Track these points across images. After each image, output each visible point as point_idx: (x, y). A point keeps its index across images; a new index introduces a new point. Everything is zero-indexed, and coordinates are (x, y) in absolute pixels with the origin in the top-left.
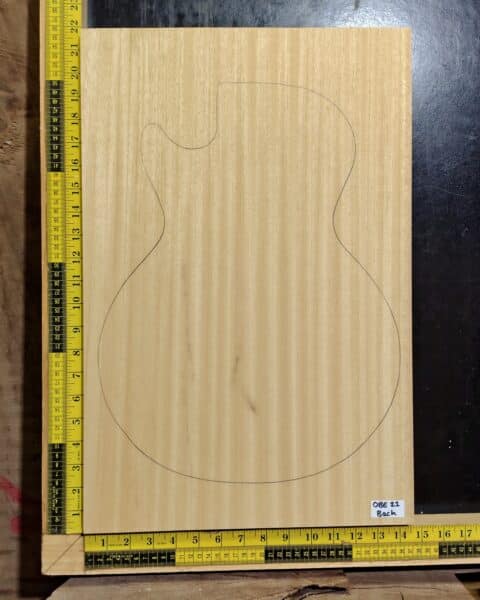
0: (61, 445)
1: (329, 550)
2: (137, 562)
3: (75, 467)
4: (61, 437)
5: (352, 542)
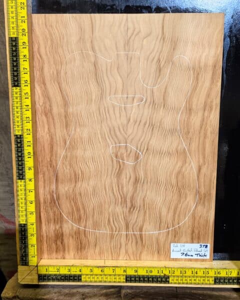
0: (25, 224)
1: (157, 278)
2: (63, 279)
3: (32, 235)
4: (25, 220)
5: (170, 275)
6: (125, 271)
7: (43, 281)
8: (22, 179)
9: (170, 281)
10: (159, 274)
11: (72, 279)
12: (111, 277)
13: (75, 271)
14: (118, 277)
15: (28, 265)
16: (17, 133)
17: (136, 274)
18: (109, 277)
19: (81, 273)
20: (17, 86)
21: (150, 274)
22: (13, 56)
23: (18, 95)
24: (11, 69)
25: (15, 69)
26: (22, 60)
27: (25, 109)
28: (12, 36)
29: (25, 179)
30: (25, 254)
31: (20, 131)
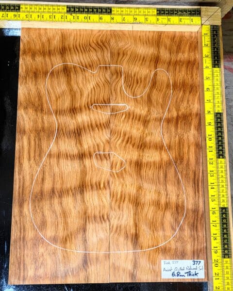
0: (215, 67)
1: (79, 11)
2: (175, 11)
3: (207, 56)
4: (215, 71)
5: (66, 15)
6: (113, 19)
7: (195, 9)
8: (217, 113)
9: (65, 8)
10: (78, 15)
11: (167, 11)
12: (126, 13)
13: (163, 19)
14: (120, 13)
15: (211, 25)
16: (223, 160)
17: (101, 16)
18: (129, 13)
19: (158, 17)
20: (222, 208)
21: (86, 15)
22: (227, 239)
23: (222, 199)
24: (229, 226)
25: (225, 226)
26: (217, 235)
27: (215, 184)
28: (228, 260)
29: (215, 113)
30: (214, 37)
31: (219, 162)
